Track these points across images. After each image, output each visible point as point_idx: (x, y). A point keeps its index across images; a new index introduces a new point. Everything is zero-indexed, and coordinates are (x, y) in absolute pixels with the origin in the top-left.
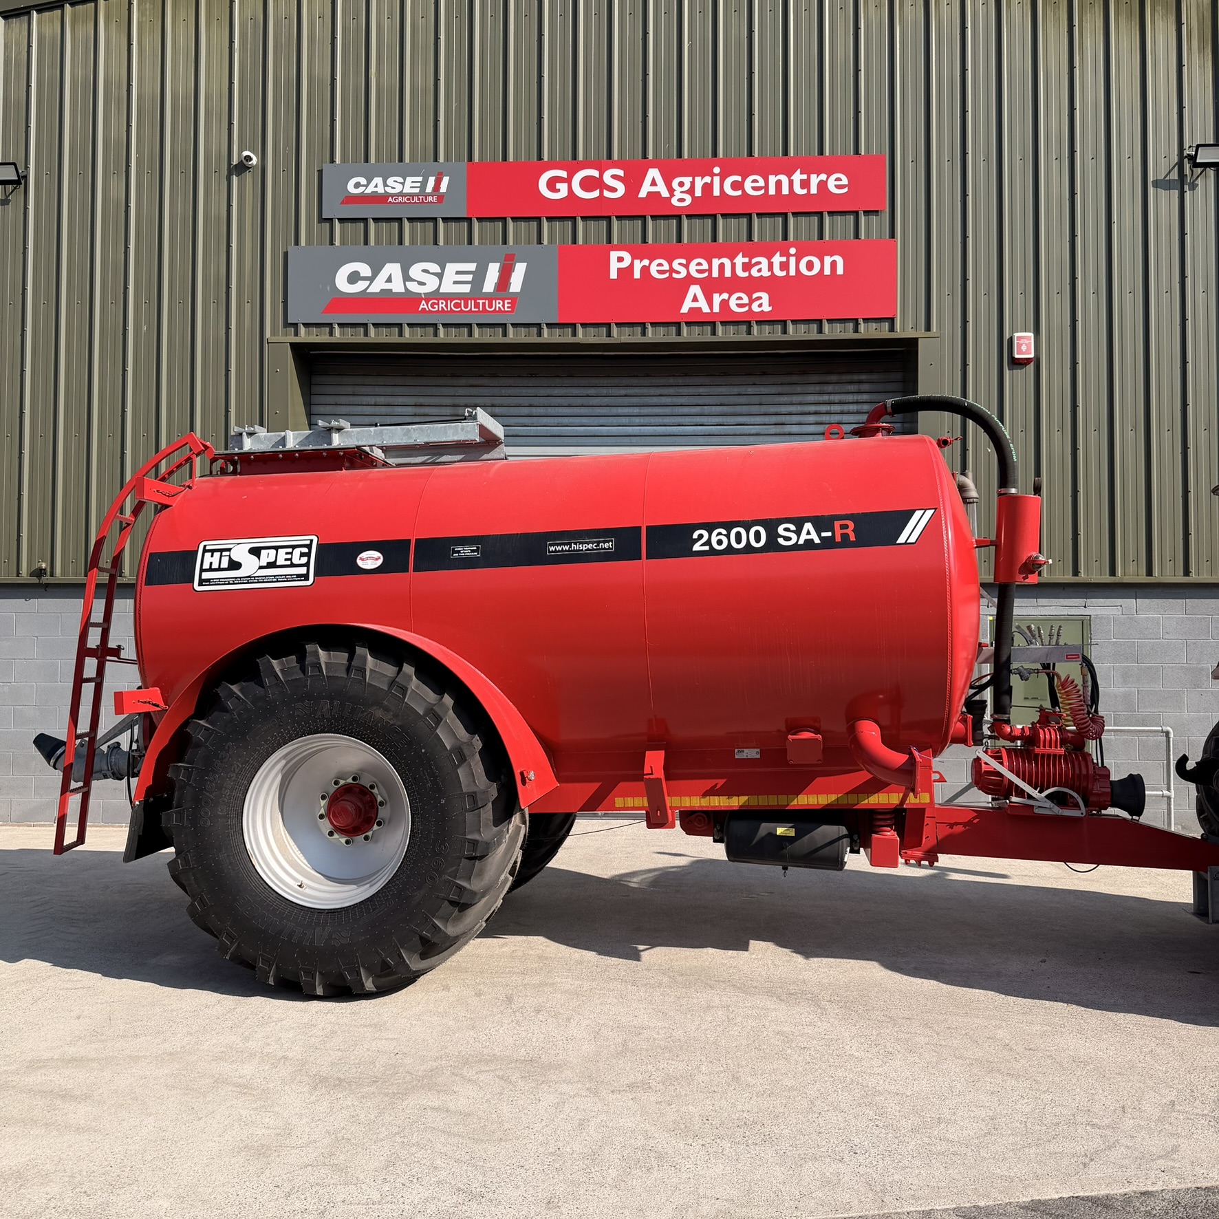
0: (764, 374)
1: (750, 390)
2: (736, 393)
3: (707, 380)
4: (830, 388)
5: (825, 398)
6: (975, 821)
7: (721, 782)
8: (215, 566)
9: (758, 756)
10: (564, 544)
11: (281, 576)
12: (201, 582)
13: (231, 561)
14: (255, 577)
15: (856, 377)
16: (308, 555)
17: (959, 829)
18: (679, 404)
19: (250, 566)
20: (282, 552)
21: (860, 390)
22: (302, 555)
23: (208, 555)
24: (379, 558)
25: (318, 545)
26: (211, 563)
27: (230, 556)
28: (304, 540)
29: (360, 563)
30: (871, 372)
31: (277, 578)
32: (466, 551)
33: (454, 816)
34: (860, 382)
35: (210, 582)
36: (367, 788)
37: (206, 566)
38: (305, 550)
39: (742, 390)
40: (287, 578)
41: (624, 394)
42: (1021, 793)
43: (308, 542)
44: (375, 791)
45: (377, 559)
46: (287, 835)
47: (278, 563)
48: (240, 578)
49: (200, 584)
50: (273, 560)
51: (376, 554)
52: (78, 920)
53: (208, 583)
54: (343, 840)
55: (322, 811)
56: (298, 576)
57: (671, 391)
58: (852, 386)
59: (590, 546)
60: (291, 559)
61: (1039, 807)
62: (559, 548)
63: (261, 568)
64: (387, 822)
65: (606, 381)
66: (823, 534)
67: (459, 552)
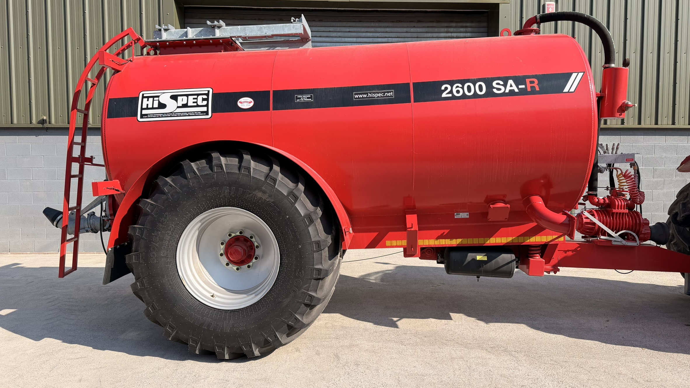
0: (419, 21)
1: (412, 30)
2: (405, 31)
3: (390, 24)
4: (451, 30)
5: (449, 35)
6: (578, 249)
7: (446, 231)
8: (150, 106)
9: (468, 217)
10: (364, 94)
11: (191, 112)
12: (142, 116)
13: (159, 102)
14: (175, 113)
15: (464, 24)
16: (207, 100)
17: (570, 253)
18: (376, 37)
19: (171, 106)
20: (191, 98)
21: (466, 31)
22: (204, 100)
23: (145, 100)
24: (251, 102)
25: (213, 94)
26: (147, 105)
27: (159, 100)
28: (204, 90)
29: (239, 105)
30: (472, 22)
31: (189, 114)
32: (305, 98)
33: (307, 255)
34: (466, 27)
35: (147, 116)
36: (249, 238)
37: (144, 106)
38: (205, 97)
39: (408, 30)
40: (195, 114)
41: (348, 31)
42: (604, 233)
43: (207, 92)
44: (253, 240)
45: (250, 102)
46: (202, 266)
47: (189, 105)
48: (166, 113)
49: (141, 117)
50: (185, 102)
51: (249, 99)
52: (75, 310)
53: (146, 117)
54: (235, 268)
55: (222, 252)
56: (202, 112)
57: (372, 29)
58: (463, 29)
59: (379, 95)
60: (196, 102)
61: (615, 241)
62: (361, 96)
63: (178, 107)
64: (261, 257)
65: (339, 24)
66: (520, 87)
67: (300, 98)
